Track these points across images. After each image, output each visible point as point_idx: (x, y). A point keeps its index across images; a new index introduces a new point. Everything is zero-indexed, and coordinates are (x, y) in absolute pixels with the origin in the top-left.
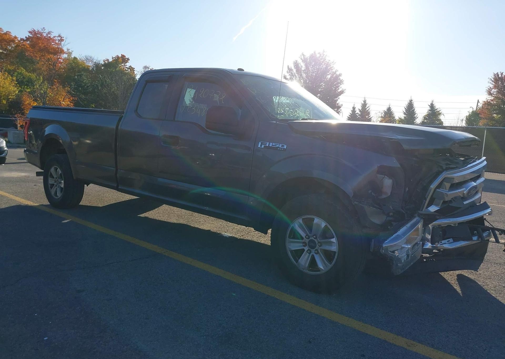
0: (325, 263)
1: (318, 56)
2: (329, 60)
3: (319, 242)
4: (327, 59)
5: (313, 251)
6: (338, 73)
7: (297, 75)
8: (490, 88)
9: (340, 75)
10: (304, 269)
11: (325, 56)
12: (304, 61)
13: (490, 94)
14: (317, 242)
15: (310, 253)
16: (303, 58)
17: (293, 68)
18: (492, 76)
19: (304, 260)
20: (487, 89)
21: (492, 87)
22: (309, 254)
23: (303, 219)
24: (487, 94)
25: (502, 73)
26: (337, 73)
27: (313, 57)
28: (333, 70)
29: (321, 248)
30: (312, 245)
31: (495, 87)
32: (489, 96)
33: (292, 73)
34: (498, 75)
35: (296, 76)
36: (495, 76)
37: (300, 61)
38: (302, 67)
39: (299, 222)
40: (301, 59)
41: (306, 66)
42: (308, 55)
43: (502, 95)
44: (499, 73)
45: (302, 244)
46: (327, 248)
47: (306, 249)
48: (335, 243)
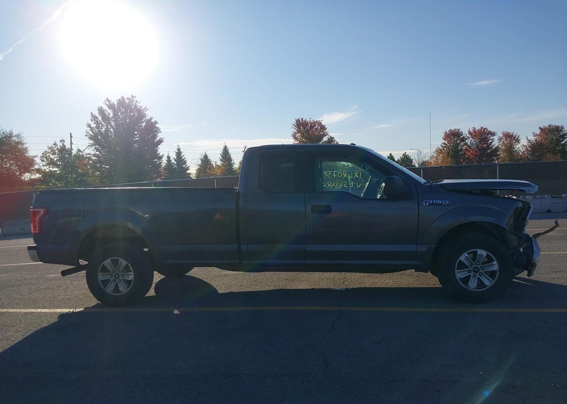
0: (489, 280)
1: (127, 101)
2: (141, 106)
3: (482, 267)
4: (139, 105)
6: (153, 121)
7: (103, 123)
8: (295, 132)
9: (156, 123)
11: (135, 101)
12: (111, 106)
13: (296, 138)
14: (480, 267)
15: (475, 277)
16: (108, 104)
17: (97, 115)
18: (294, 122)
20: (293, 134)
21: (296, 132)
23: (468, 253)
24: (293, 138)
25: (303, 119)
26: (152, 121)
27: (121, 102)
28: (147, 117)
29: (484, 270)
31: (298, 132)
32: (295, 140)
33: (97, 121)
34: (300, 121)
35: (102, 124)
36: (297, 121)
37: (105, 107)
38: (109, 114)
40: (107, 105)
41: (114, 112)
42: (114, 101)
43: (305, 138)
44: (300, 119)
45: (468, 272)
47: (472, 274)
48: (495, 264)
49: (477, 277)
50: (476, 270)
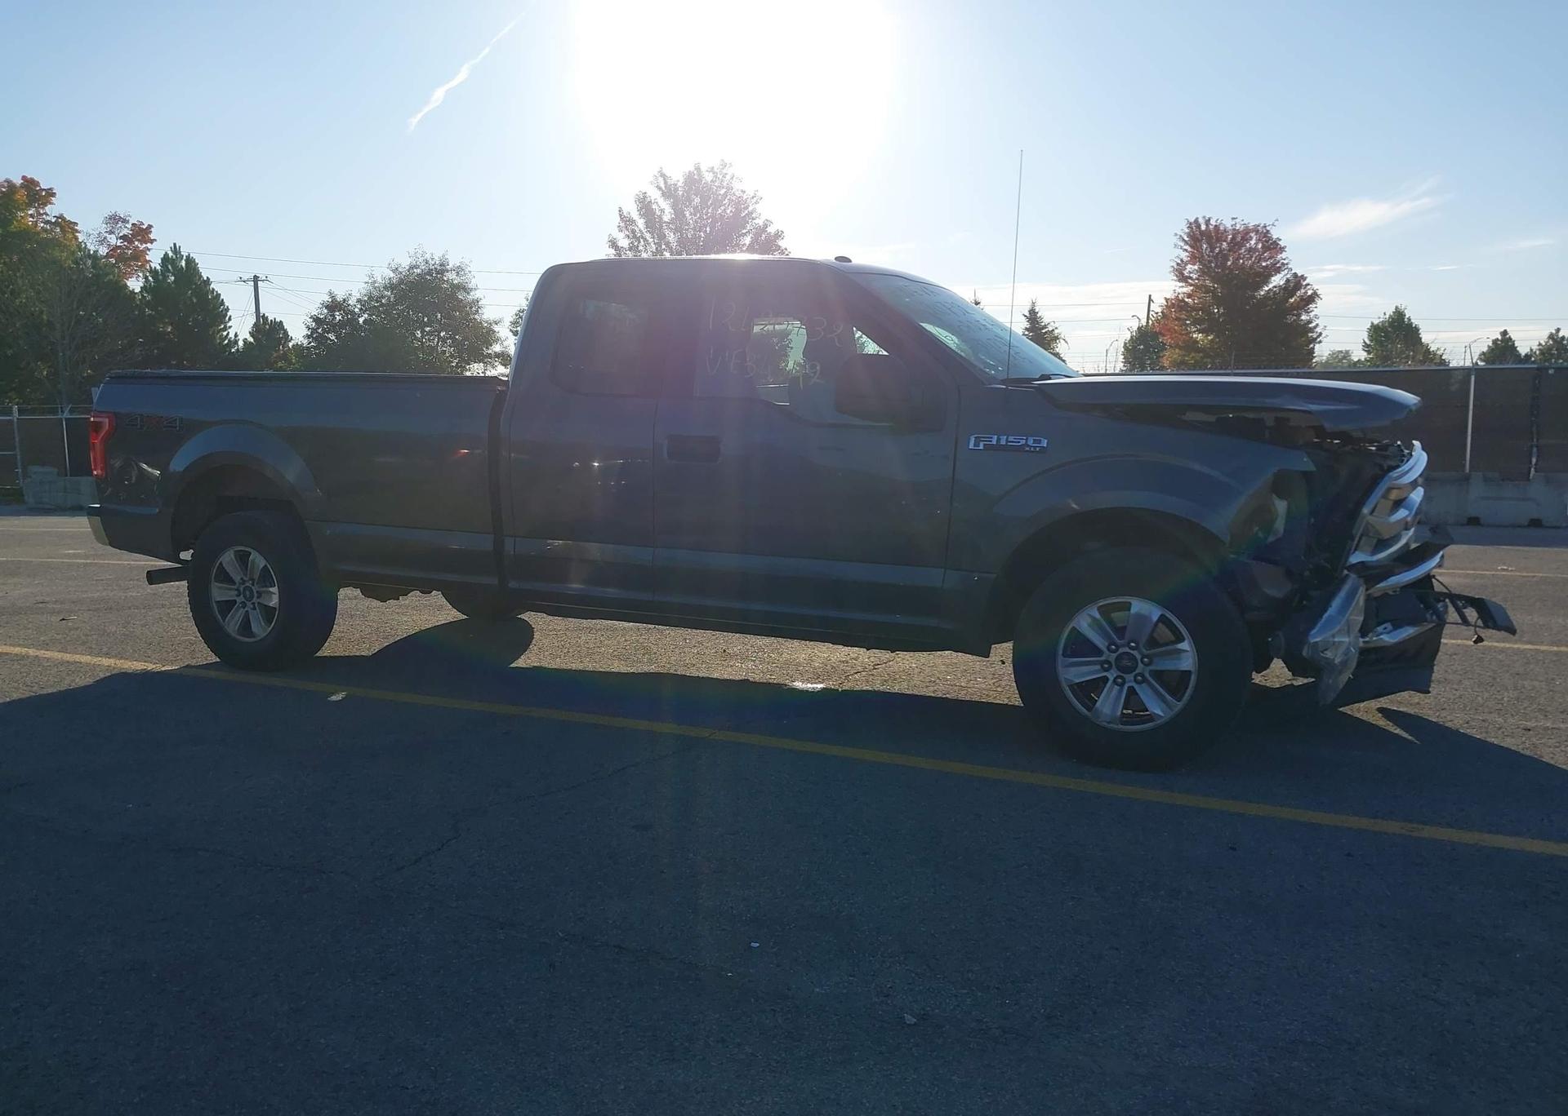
0: (1164, 701)
1: (708, 177)
2: (742, 191)
3: (1144, 656)
4: (737, 187)
5: (1129, 677)
6: (771, 230)
7: (648, 236)
8: (1182, 260)
9: (779, 235)
10: (1109, 723)
11: (728, 177)
12: (668, 192)
13: (1182, 278)
14: (1139, 657)
15: (1122, 685)
16: (663, 186)
17: (635, 215)
18: (1183, 229)
19: (1109, 704)
20: (1175, 265)
21: (1185, 259)
22: (1118, 687)
23: (1099, 609)
24: (1175, 278)
25: (1209, 220)
26: (769, 230)
27: (693, 180)
28: (756, 221)
29: (1152, 668)
30: (1125, 666)
31: (1193, 259)
32: (1181, 284)
33: (633, 232)
34: (1199, 226)
35: (645, 240)
36: (1190, 226)
37: (654, 195)
38: (662, 211)
39: (1090, 615)
40: (659, 188)
41: (674, 206)
42: (677, 176)
43: (1213, 280)
44: (1201, 221)
45: (1098, 667)
46: (1168, 665)
47: (1111, 675)
48: (1187, 651)
49: (1126, 688)
50: (1126, 662)
